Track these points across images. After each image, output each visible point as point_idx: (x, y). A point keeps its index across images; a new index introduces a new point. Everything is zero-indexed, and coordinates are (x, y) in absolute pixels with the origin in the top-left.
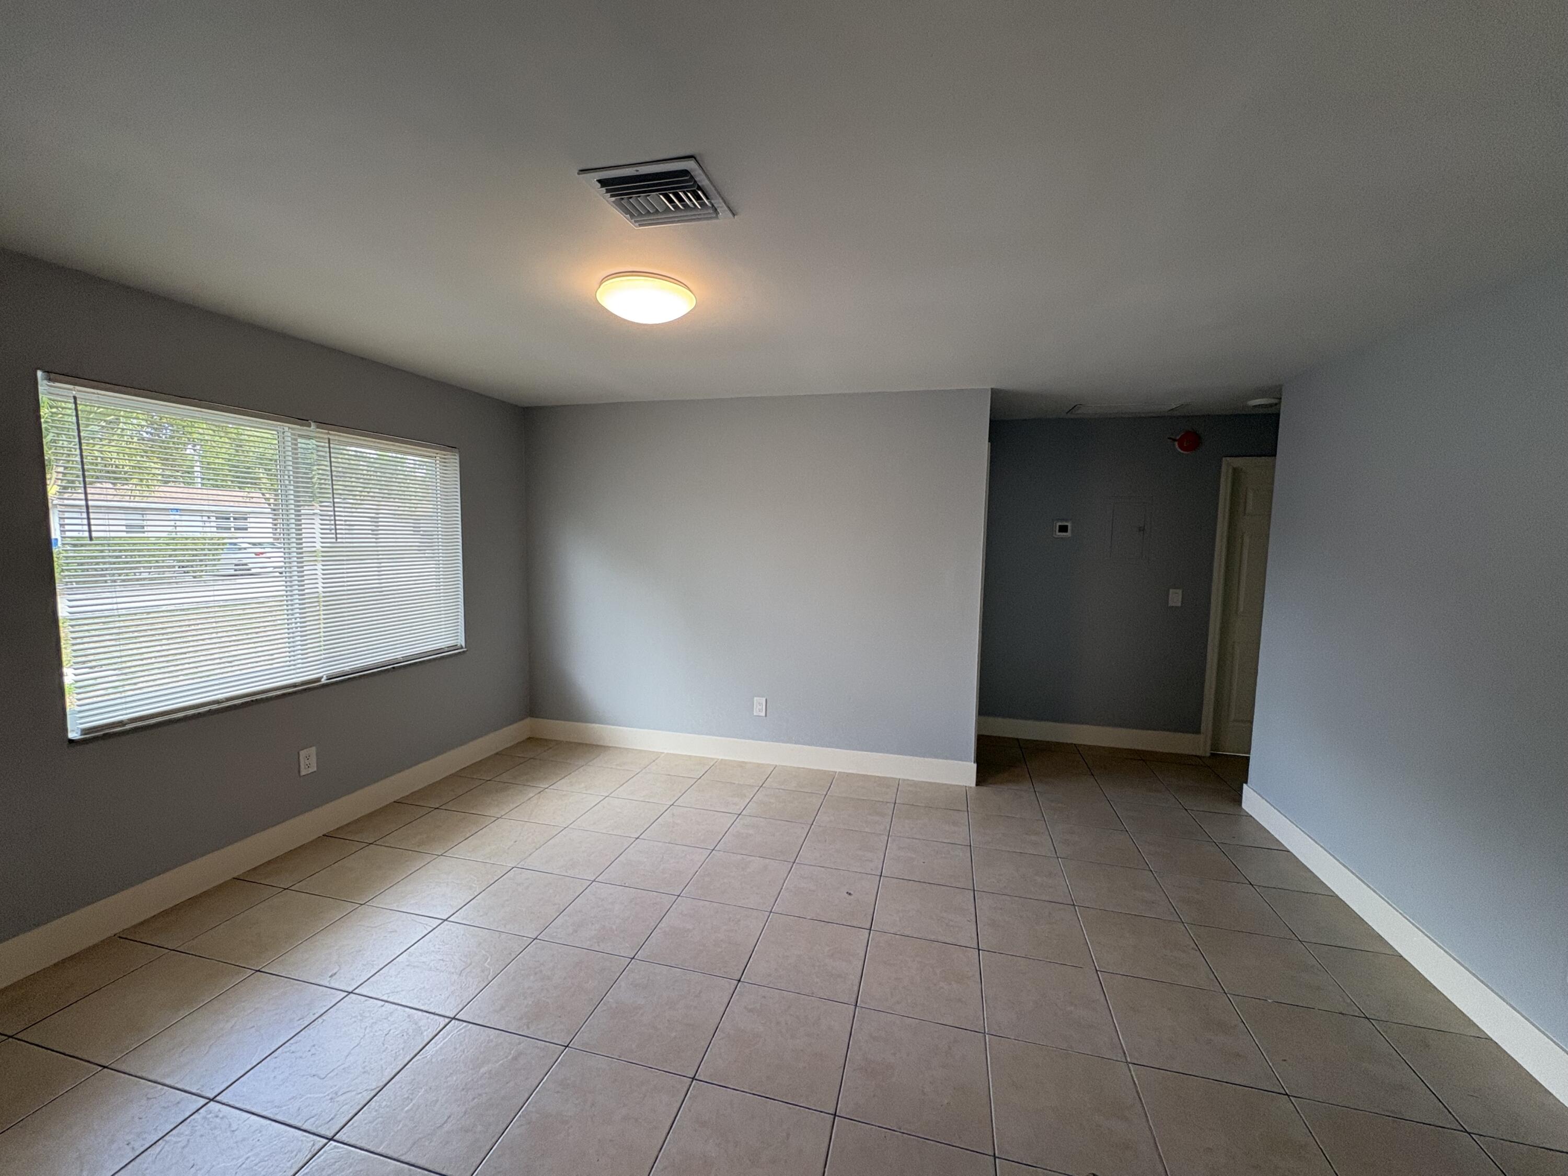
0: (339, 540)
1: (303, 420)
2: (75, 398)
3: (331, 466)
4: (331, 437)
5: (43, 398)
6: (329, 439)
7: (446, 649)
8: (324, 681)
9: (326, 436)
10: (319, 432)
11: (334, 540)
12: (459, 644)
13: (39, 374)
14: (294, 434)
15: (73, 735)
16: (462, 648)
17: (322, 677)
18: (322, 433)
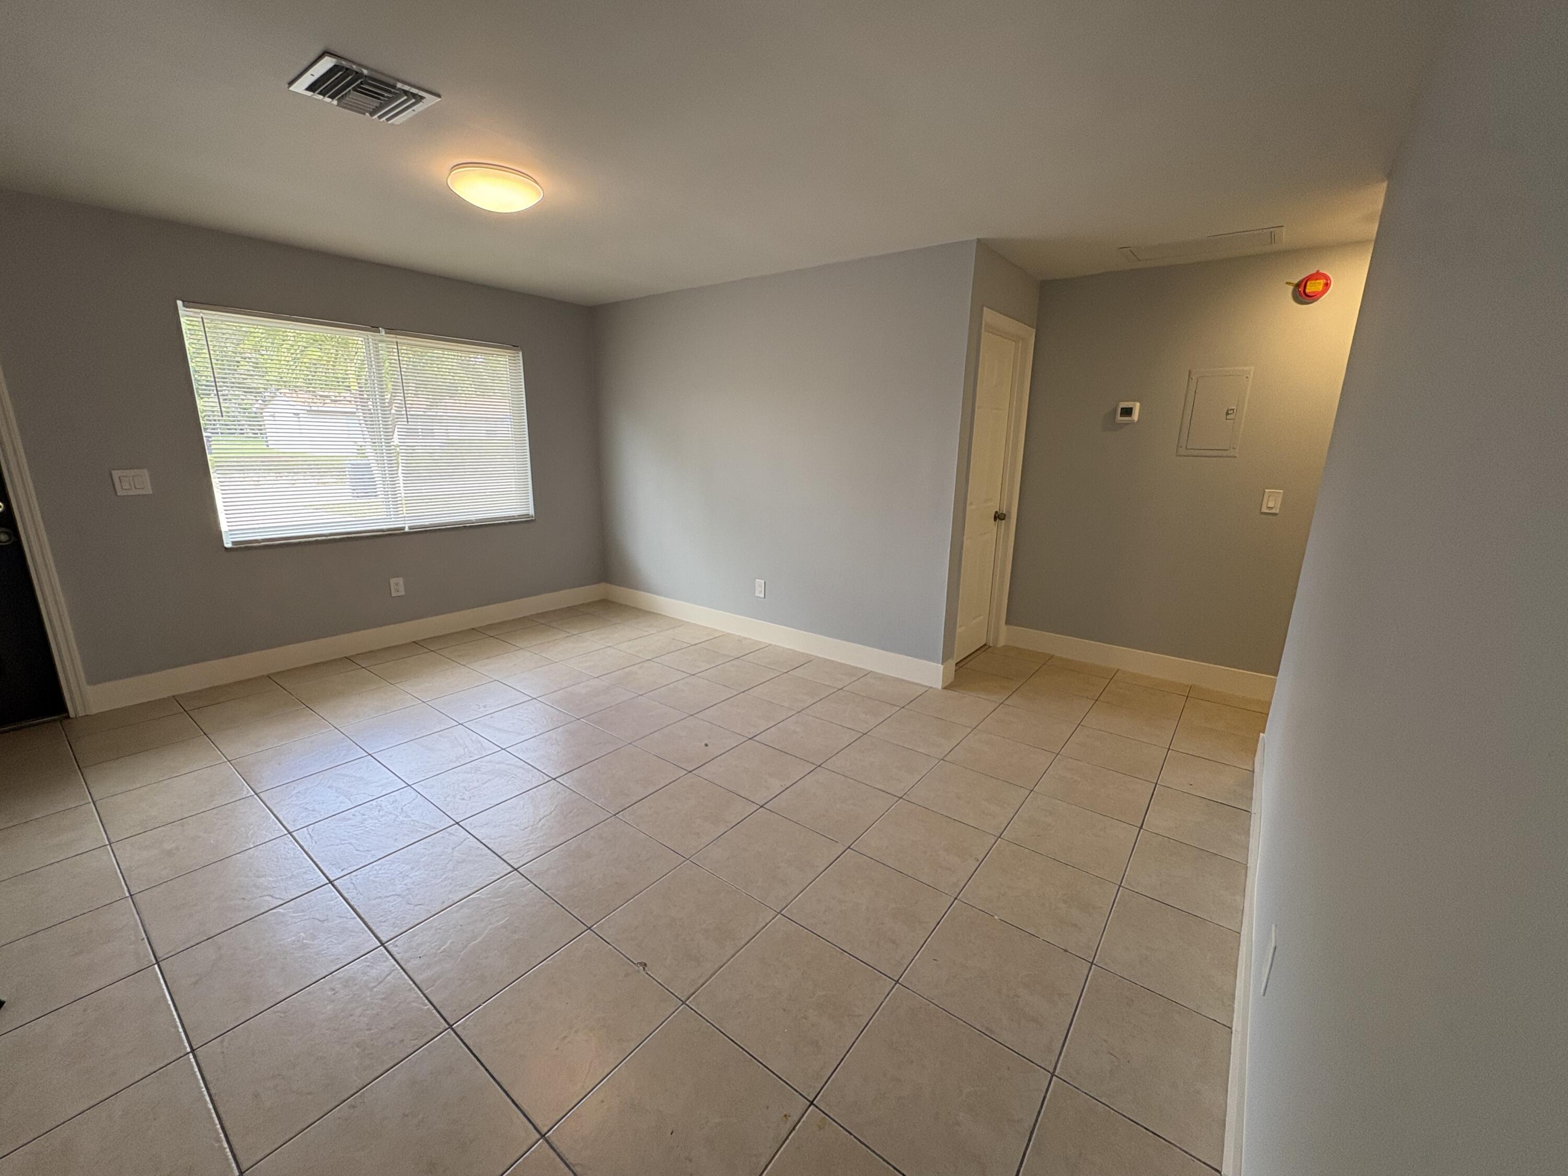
0: (410, 423)
1: (375, 328)
2: (202, 318)
3: (400, 364)
4: (398, 341)
5: (183, 320)
6: (397, 342)
7: (517, 517)
8: (407, 530)
9: (395, 340)
10: (388, 337)
11: (406, 423)
12: (531, 514)
13: (179, 303)
14: (375, 340)
15: (228, 545)
16: (532, 517)
17: (405, 527)
18: (392, 338)
